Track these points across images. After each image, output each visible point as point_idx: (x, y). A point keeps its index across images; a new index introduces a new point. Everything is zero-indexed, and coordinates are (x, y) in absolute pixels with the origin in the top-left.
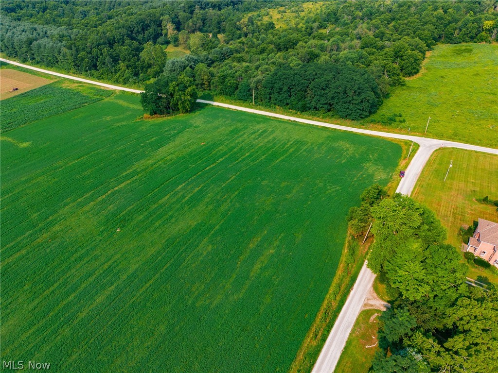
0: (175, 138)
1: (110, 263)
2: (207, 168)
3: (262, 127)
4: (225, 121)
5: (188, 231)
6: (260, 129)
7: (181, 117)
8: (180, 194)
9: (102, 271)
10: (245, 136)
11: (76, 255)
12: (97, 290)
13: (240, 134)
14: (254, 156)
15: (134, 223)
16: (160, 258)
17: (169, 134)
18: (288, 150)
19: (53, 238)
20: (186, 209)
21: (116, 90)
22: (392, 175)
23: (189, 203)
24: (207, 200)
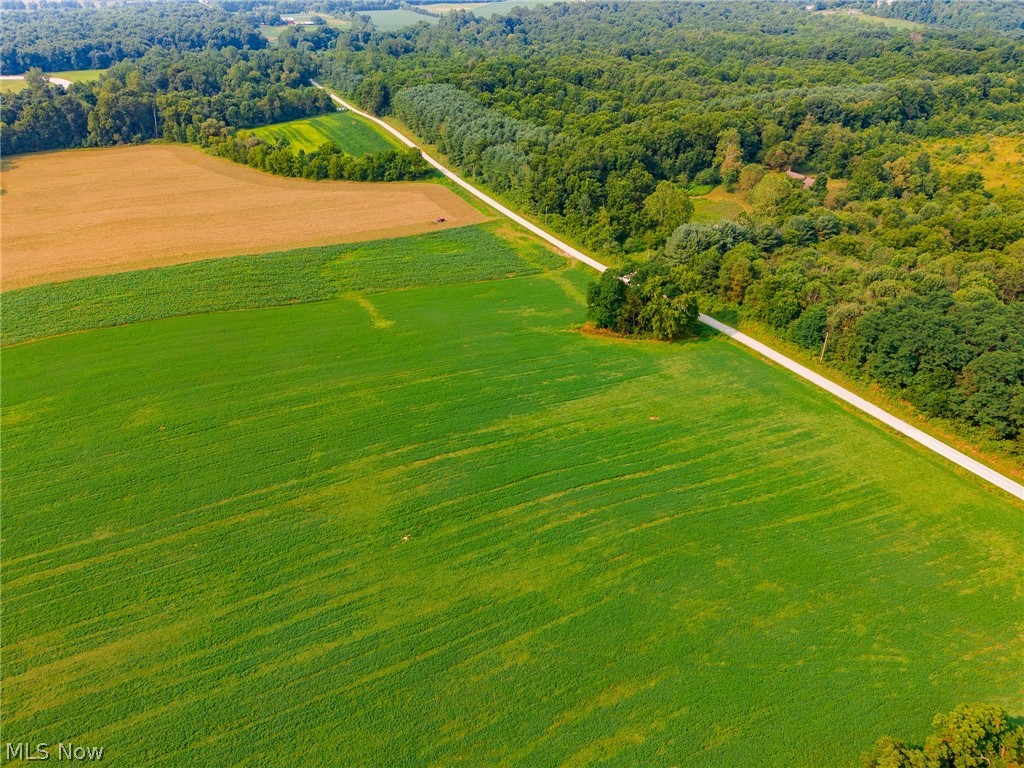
0: (610, 387)
1: (357, 596)
2: (627, 477)
3: (809, 420)
4: (732, 383)
5: (508, 600)
6: (800, 425)
7: (650, 345)
8: (542, 513)
9: (336, 605)
10: (754, 431)
11: (323, 555)
12: (308, 638)
13: (746, 422)
14: (742, 487)
15: (435, 536)
16: (431, 630)
17: (605, 377)
18: (833, 503)
19: (314, 508)
20: (534, 549)
21: (574, 258)
23: (545, 539)
24: (581, 548)
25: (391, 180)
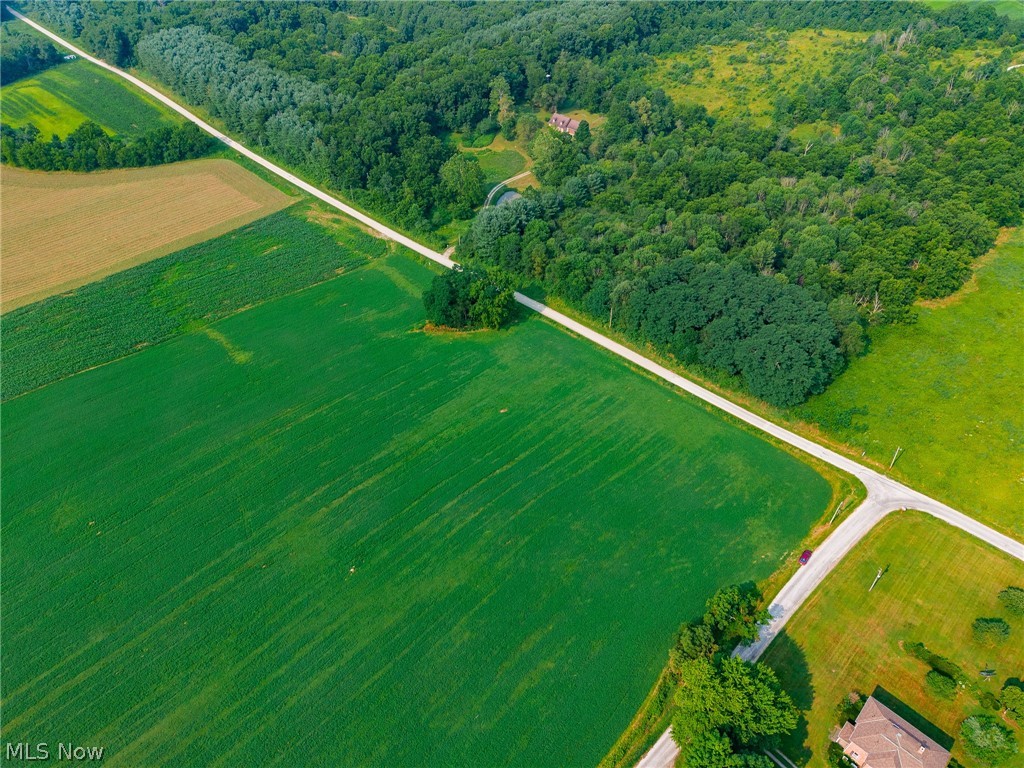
0: (463, 388)
1: (335, 626)
2: (497, 472)
5: (444, 597)
9: (322, 638)
15: (374, 561)
18: (635, 456)
19: (270, 562)
22: (788, 555)
25: (172, 161)
